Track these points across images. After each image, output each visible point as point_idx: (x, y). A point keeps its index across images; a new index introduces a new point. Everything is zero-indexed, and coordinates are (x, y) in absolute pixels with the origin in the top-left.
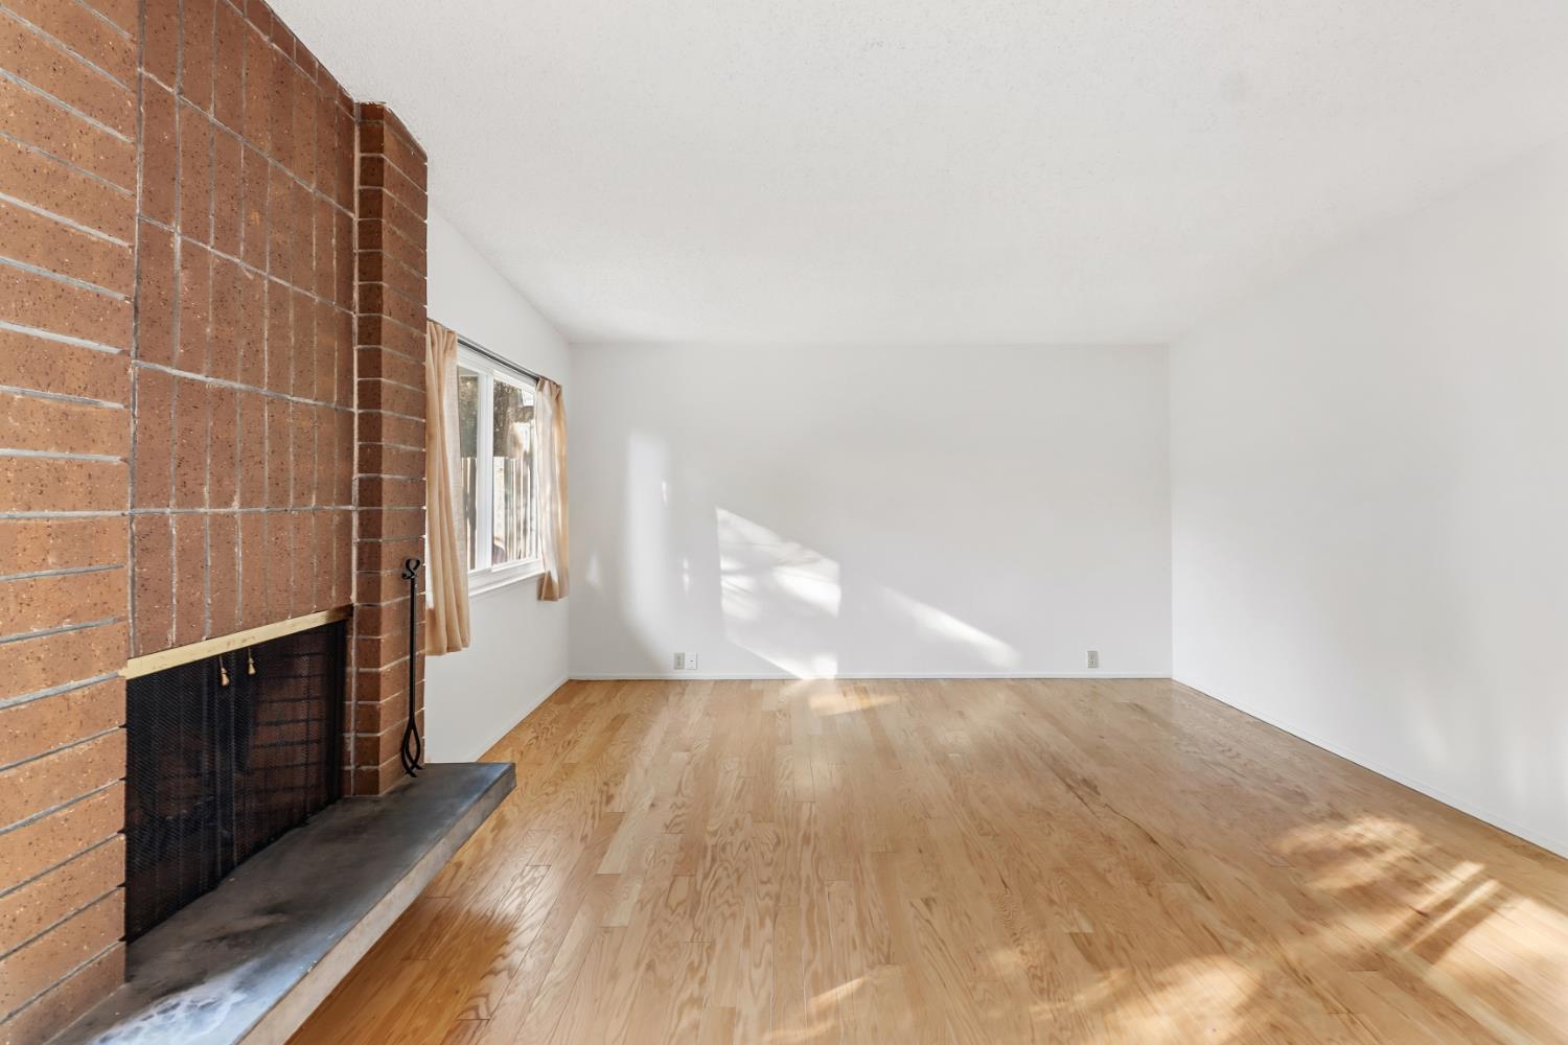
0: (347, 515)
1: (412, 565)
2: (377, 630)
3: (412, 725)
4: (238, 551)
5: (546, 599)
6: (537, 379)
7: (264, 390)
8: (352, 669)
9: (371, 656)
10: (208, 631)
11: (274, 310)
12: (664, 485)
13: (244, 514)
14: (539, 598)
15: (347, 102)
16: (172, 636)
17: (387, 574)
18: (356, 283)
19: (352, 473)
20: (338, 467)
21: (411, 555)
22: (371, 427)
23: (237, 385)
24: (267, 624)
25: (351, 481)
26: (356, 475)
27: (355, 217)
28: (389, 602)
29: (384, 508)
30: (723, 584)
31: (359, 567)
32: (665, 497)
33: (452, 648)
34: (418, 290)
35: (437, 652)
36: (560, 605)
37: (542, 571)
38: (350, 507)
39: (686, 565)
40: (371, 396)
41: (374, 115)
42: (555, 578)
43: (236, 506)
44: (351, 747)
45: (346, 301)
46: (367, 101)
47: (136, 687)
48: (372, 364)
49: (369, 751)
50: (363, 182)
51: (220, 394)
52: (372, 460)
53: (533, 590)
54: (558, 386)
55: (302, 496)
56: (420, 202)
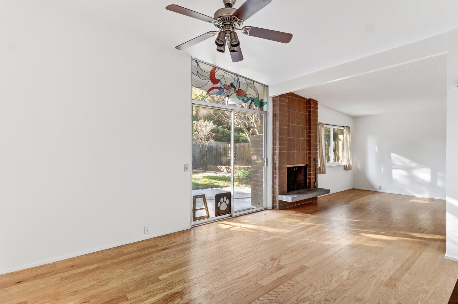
0: (307, 152)
1: (315, 159)
2: (310, 167)
3: (315, 181)
4: (295, 156)
5: (346, 170)
6: (343, 127)
7: (298, 138)
8: (308, 172)
9: (310, 171)
10: (293, 164)
11: (299, 129)
12: (376, 147)
14: (344, 169)
15: (307, 99)
16: (290, 164)
17: (312, 160)
18: (308, 122)
20: (306, 146)
21: (315, 158)
22: (310, 141)
23: (295, 138)
24: (298, 164)
26: (308, 147)
27: (308, 114)
28: (312, 164)
29: (311, 151)
30: (393, 171)
31: (309, 159)
32: (377, 150)
33: (323, 173)
34: (316, 117)
35: (320, 173)
36: (349, 172)
37: (345, 164)
39: (382, 166)
40: (310, 137)
41: (310, 100)
42: (348, 166)
43: (295, 151)
44: (308, 182)
45: (307, 125)
46: (309, 98)
47: (288, 168)
48: (310, 132)
49: (310, 183)
50: (309, 109)
51: (294, 139)
52: (310, 145)
54: (349, 127)
55: (302, 150)
56: (317, 108)
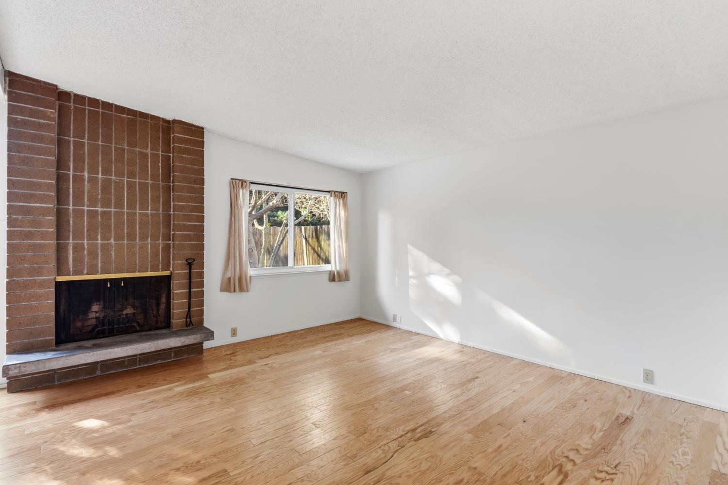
0: (168, 244)
3: (189, 312)
4: (113, 253)
5: (332, 281)
6: (329, 192)
7: (125, 210)
10: (100, 273)
13: (115, 244)
14: (329, 280)
17: (178, 263)
18: (172, 174)
19: (170, 232)
23: (112, 210)
24: (127, 273)
25: (170, 234)
26: (172, 233)
27: (171, 155)
28: (179, 271)
29: (176, 242)
30: (410, 282)
31: (173, 260)
37: (330, 269)
38: (170, 242)
39: (397, 272)
41: (173, 122)
45: (166, 180)
50: (173, 144)
51: (105, 212)
52: (174, 228)
53: (326, 277)
55: (143, 239)
